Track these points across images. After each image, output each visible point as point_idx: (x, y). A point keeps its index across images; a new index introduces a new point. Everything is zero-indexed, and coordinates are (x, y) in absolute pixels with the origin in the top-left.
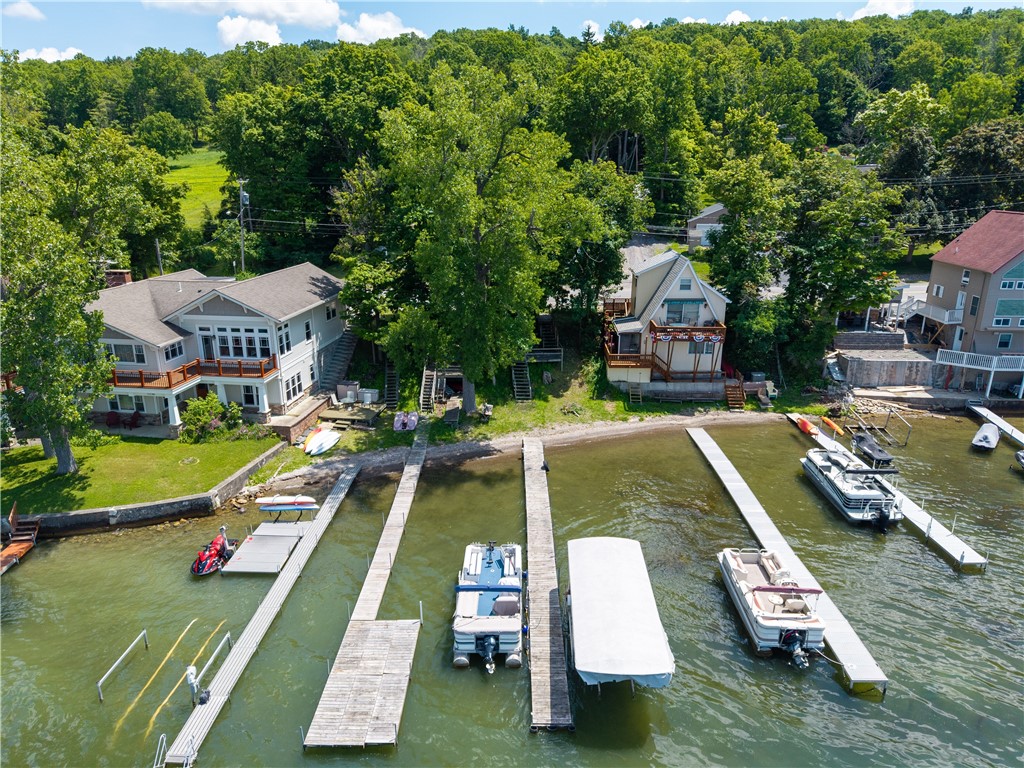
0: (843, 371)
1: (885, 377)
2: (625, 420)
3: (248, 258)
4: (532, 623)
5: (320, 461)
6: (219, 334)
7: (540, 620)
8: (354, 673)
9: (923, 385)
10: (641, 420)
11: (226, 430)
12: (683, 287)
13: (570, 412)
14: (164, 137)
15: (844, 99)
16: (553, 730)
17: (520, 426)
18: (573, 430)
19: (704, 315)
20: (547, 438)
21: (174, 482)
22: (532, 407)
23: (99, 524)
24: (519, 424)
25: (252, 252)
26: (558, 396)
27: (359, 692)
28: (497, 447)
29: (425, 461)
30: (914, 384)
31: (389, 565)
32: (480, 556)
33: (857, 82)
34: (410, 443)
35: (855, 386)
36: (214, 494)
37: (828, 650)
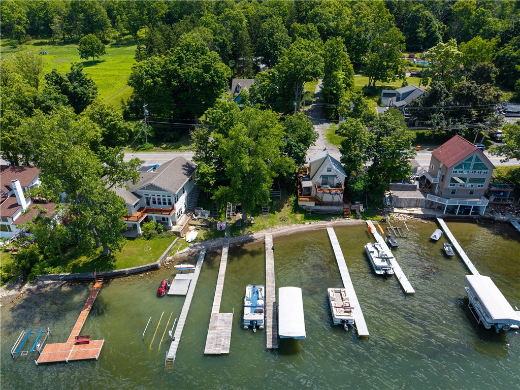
0: (391, 201)
1: (407, 204)
2: (304, 223)
3: (148, 136)
4: (267, 314)
5: (192, 245)
6: (152, 197)
7: (269, 313)
8: (215, 331)
9: (421, 207)
10: (310, 223)
11: (158, 234)
12: (328, 171)
13: (283, 220)
14: (92, 47)
15: (425, 28)
16: (272, 350)
17: (264, 227)
18: (284, 229)
19: (336, 181)
20: (274, 233)
21: (144, 258)
22: (268, 217)
23: (123, 274)
24: (264, 226)
25: (150, 134)
26: (279, 211)
27: (217, 337)
28: (256, 238)
29: (230, 244)
30: (418, 207)
31: (221, 292)
32: (251, 290)
33: (433, 19)
34: (223, 236)
35: (395, 207)
36: (158, 262)
37: (355, 325)
